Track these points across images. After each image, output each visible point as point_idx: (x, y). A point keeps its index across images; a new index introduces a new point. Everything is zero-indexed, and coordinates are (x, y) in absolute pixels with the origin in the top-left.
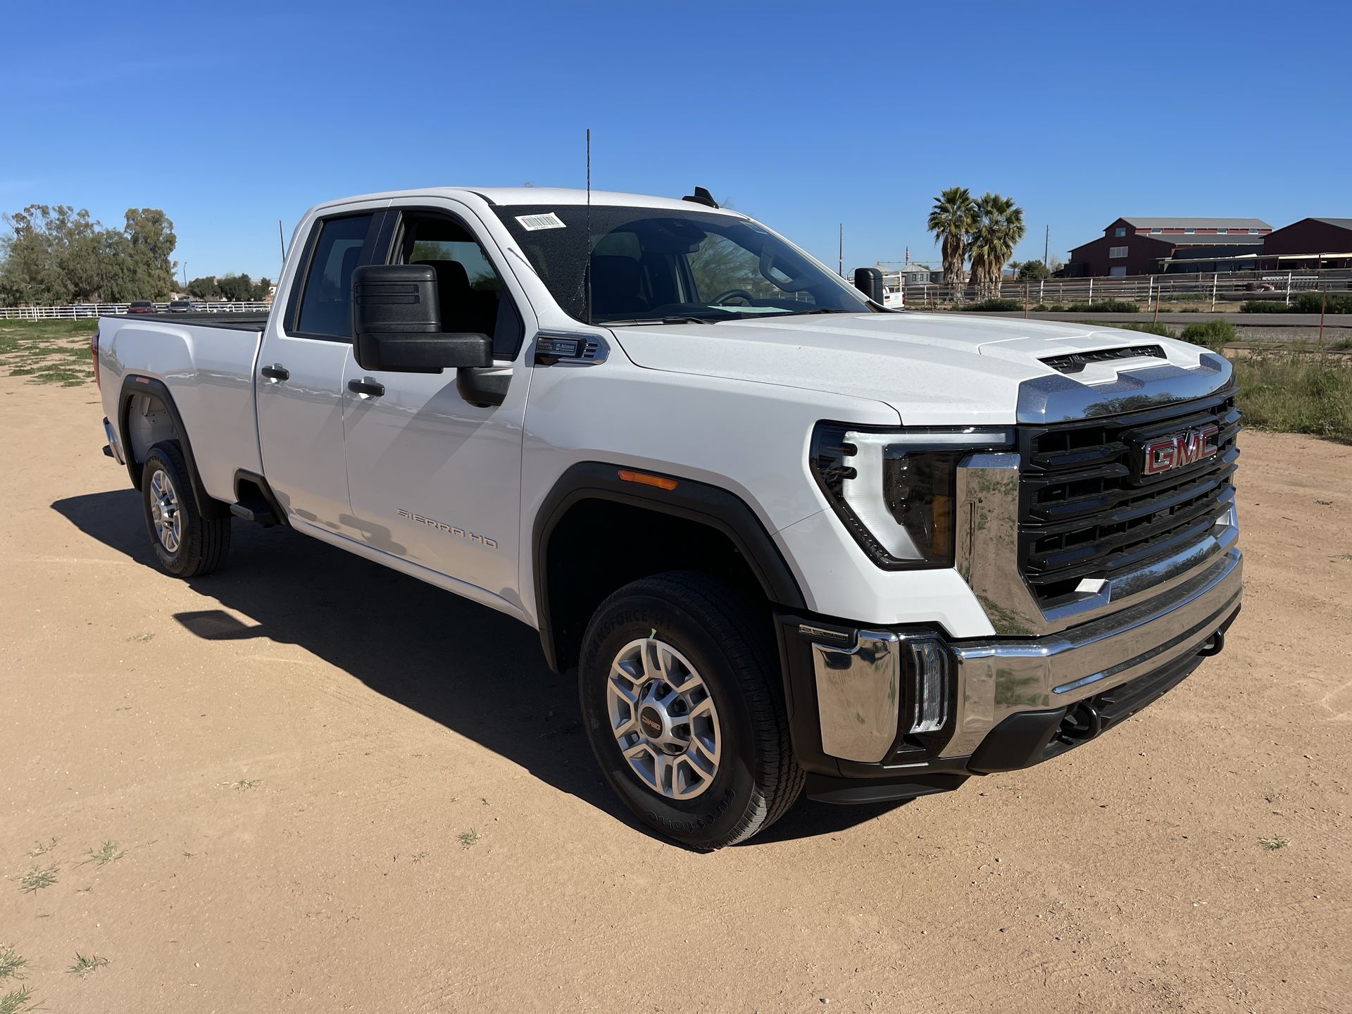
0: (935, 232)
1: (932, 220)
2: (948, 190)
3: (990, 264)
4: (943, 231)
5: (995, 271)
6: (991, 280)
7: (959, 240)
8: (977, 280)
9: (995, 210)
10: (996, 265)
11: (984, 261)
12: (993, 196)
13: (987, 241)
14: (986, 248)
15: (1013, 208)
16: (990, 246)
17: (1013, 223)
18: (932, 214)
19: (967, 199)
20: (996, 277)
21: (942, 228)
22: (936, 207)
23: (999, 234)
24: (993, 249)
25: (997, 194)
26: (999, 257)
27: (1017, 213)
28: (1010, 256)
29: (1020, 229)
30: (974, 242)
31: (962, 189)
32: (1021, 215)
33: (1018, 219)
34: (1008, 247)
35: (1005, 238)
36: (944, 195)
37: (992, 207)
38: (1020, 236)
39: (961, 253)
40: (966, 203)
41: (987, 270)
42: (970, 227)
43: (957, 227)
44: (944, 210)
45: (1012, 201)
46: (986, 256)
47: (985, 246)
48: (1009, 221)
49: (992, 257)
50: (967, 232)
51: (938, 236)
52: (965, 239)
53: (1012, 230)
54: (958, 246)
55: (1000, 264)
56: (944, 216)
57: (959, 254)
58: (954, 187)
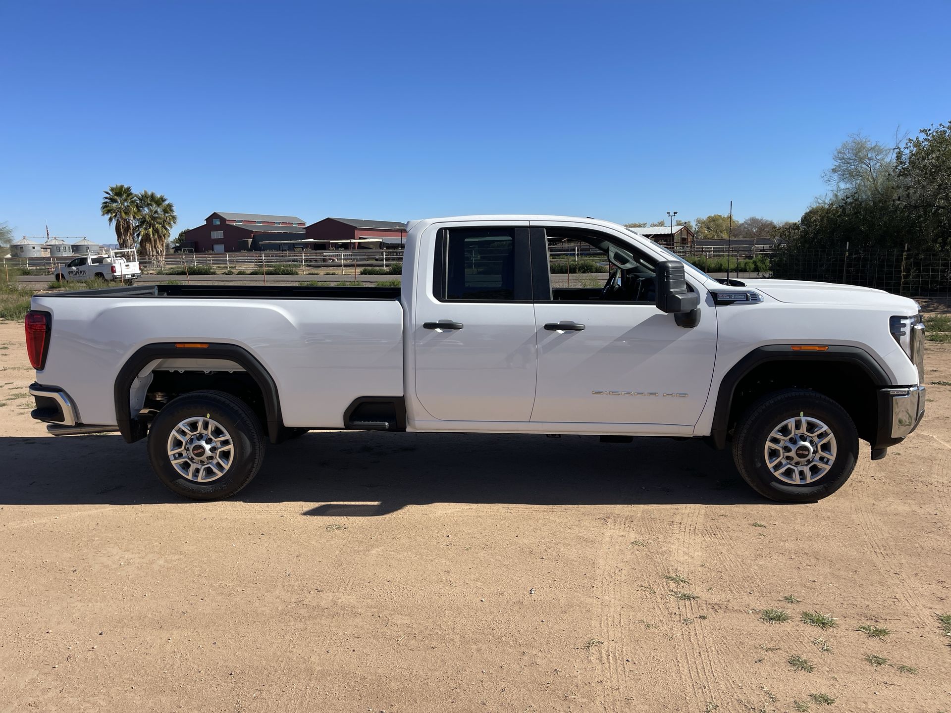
0: (108, 217)
1: (104, 207)
2: (114, 186)
3: (155, 241)
4: (115, 216)
5: (159, 246)
6: (157, 252)
7: (128, 224)
8: (146, 252)
9: (153, 203)
10: (160, 242)
11: (151, 239)
12: (150, 193)
13: (150, 225)
14: (151, 230)
15: (167, 203)
16: (153, 229)
17: (168, 213)
18: (104, 203)
19: (131, 194)
20: (161, 251)
21: (114, 214)
22: (106, 198)
23: (158, 220)
24: (156, 231)
25: (154, 192)
26: (161, 237)
27: (170, 206)
28: (169, 236)
29: (174, 218)
30: (141, 225)
31: (126, 186)
32: (173, 208)
33: (172, 211)
34: (166, 229)
35: (164, 224)
36: (112, 190)
37: (151, 201)
38: (174, 223)
39: (132, 232)
40: (130, 197)
41: (153, 245)
42: (137, 214)
43: (126, 213)
44: (113, 200)
45: (165, 197)
46: (152, 236)
47: (149, 228)
48: (165, 211)
49: (156, 236)
50: (134, 217)
51: (111, 219)
52: (134, 223)
53: (168, 218)
54: (128, 227)
55: (162, 241)
56: (114, 205)
57: (131, 234)
58: (119, 184)
